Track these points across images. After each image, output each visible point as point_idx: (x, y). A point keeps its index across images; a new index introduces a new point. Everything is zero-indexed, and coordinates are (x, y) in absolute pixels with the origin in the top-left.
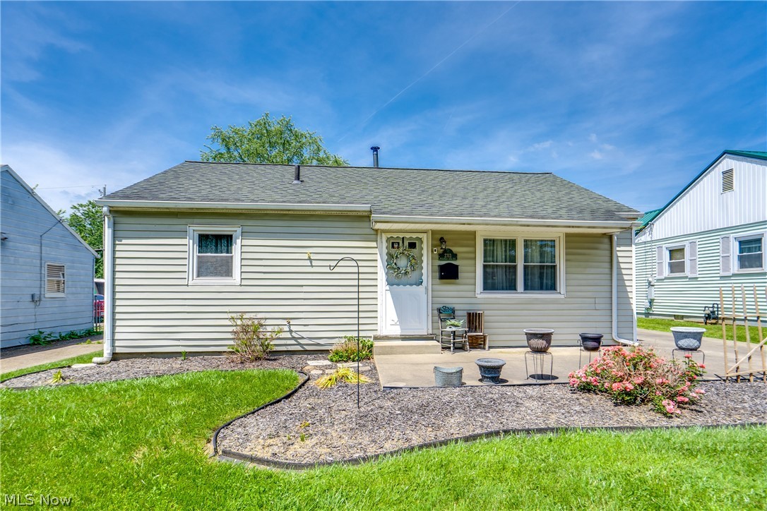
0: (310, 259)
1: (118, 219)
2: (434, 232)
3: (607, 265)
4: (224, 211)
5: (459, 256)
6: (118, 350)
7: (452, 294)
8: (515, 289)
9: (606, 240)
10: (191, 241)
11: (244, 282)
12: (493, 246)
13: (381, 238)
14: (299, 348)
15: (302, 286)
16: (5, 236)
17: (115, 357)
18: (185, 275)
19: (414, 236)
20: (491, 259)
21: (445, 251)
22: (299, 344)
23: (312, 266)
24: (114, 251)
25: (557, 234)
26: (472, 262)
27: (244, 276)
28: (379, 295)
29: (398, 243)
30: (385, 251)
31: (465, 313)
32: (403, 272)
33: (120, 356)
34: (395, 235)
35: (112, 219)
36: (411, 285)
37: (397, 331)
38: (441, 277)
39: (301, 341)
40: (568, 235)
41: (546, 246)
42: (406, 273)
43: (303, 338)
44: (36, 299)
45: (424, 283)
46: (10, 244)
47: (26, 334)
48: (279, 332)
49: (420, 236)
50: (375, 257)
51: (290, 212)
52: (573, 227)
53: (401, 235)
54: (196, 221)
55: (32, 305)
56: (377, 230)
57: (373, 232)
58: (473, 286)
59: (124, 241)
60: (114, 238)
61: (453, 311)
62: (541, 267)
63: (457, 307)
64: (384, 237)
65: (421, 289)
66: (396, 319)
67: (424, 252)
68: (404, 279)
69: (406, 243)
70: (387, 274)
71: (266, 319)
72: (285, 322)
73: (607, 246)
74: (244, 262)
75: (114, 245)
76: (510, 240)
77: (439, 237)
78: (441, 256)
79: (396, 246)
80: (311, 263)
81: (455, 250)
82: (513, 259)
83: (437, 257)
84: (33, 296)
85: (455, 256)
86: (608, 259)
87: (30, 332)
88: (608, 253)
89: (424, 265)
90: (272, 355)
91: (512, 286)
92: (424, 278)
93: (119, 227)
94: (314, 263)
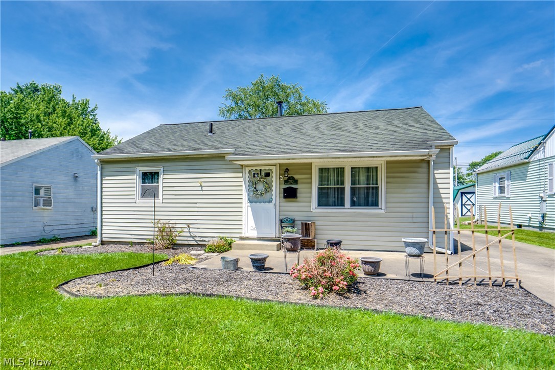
0: (201, 186)
1: (104, 166)
2: (281, 165)
3: (425, 186)
4: (153, 158)
5: (299, 182)
6: (104, 239)
7: (293, 209)
8: (344, 206)
9: (425, 165)
10: (138, 177)
11: (164, 201)
12: (328, 173)
13: (245, 171)
14: (194, 243)
15: (196, 203)
16: (76, 175)
17: (103, 243)
18: (134, 197)
19: (267, 168)
20: (326, 183)
21: (289, 178)
22: (195, 240)
23: (202, 190)
24: (102, 184)
25: (380, 163)
26: (309, 185)
27: (165, 197)
28: (243, 210)
29: (258, 174)
30: (247, 179)
31: (300, 223)
32: (259, 193)
33: (105, 242)
34: (254, 168)
35: (100, 166)
36: (265, 202)
37: (254, 234)
38: (285, 197)
39: (196, 239)
40: (388, 163)
41: (371, 171)
42: (262, 194)
43: (196, 236)
44: (94, 210)
45: (274, 201)
46: (79, 179)
47: (88, 229)
48: (181, 232)
49: (271, 168)
50: (239, 183)
51: (189, 157)
52: (377, 157)
53: (258, 168)
54: (140, 164)
55: (92, 213)
56: (242, 165)
57: (240, 167)
58: (310, 203)
59: (107, 178)
60: (102, 176)
61: (293, 221)
62: (368, 188)
63: (296, 218)
64: (247, 169)
65: (271, 205)
66: (254, 226)
67: (274, 179)
68: (261, 198)
69: (263, 173)
70: (248, 195)
71: (176, 224)
72: (186, 226)
73: (425, 170)
74: (165, 189)
75: (102, 180)
76: (341, 168)
77: (285, 168)
78: (286, 182)
79: (256, 175)
80: (202, 188)
81: (296, 177)
82: (343, 183)
83: (284, 183)
84: (92, 208)
85: (296, 182)
86: (425, 180)
87: (91, 228)
88: (425, 175)
89: (274, 188)
90: (175, 246)
91: (341, 204)
92: (274, 197)
93: (104, 170)
94: (204, 188)
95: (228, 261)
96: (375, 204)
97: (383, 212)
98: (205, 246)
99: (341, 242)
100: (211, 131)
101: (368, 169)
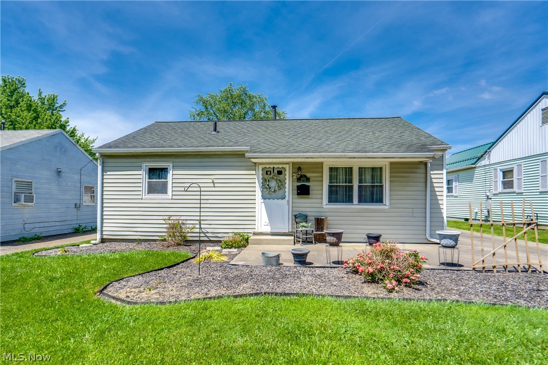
0: (213, 182)
1: (105, 160)
2: (293, 163)
3: (423, 185)
4: (162, 154)
5: (311, 179)
6: (105, 237)
7: (306, 205)
8: (352, 202)
9: (423, 166)
10: (144, 172)
11: (174, 197)
12: (337, 172)
13: (259, 168)
14: (206, 239)
15: (208, 199)
16: (60, 170)
17: (103, 241)
18: (141, 193)
19: (280, 166)
20: (335, 181)
21: (302, 176)
22: (206, 236)
23: (214, 187)
24: (103, 179)
25: (384, 163)
26: (320, 183)
27: (174, 193)
28: (256, 206)
29: (271, 171)
30: (261, 176)
31: (313, 218)
32: (273, 190)
33: (106, 240)
34: (268, 166)
35: (101, 160)
36: (278, 199)
37: (268, 229)
38: (298, 194)
39: (208, 235)
40: (391, 163)
41: (376, 172)
42: (275, 191)
43: (208, 233)
44: (77, 206)
45: (287, 198)
46: (63, 175)
47: (71, 227)
48: (193, 228)
49: (284, 166)
50: (253, 180)
51: (201, 153)
53: (272, 166)
54: (147, 160)
55: (75, 210)
56: (255, 163)
57: (253, 164)
58: (321, 200)
59: (108, 173)
60: (103, 171)
61: (306, 217)
62: (373, 186)
63: (309, 214)
64: (261, 167)
65: (285, 202)
66: (268, 222)
67: (287, 177)
68: (274, 195)
69: (276, 171)
70: (262, 192)
71: (187, 220)
72: (197, 222)
73: (423, 171)
74: (174, 185)
75: (103, 175)
76: (349, 168)
77: (298, 166)
78: (299, 180)
79: (269, 173)
80: (214, 185)
81: (308, 175)
82: (351, 181)
83: (296, 180)
84: (76, 204)
85: (308, 180)
86: (423, 180)
87: (74, 225)
88: (423, 175)
89: (287, 185)
90: (187, 242)
91: (349, 200)
92: (287, 194)
93: (106, 165)
94: (216, 185)
95: (271, 257)
96: (380, 201)
97: (387, 207)
98: (220, 241)
99: (381, 236)
100: (215, 130)
101: (373, 169)
